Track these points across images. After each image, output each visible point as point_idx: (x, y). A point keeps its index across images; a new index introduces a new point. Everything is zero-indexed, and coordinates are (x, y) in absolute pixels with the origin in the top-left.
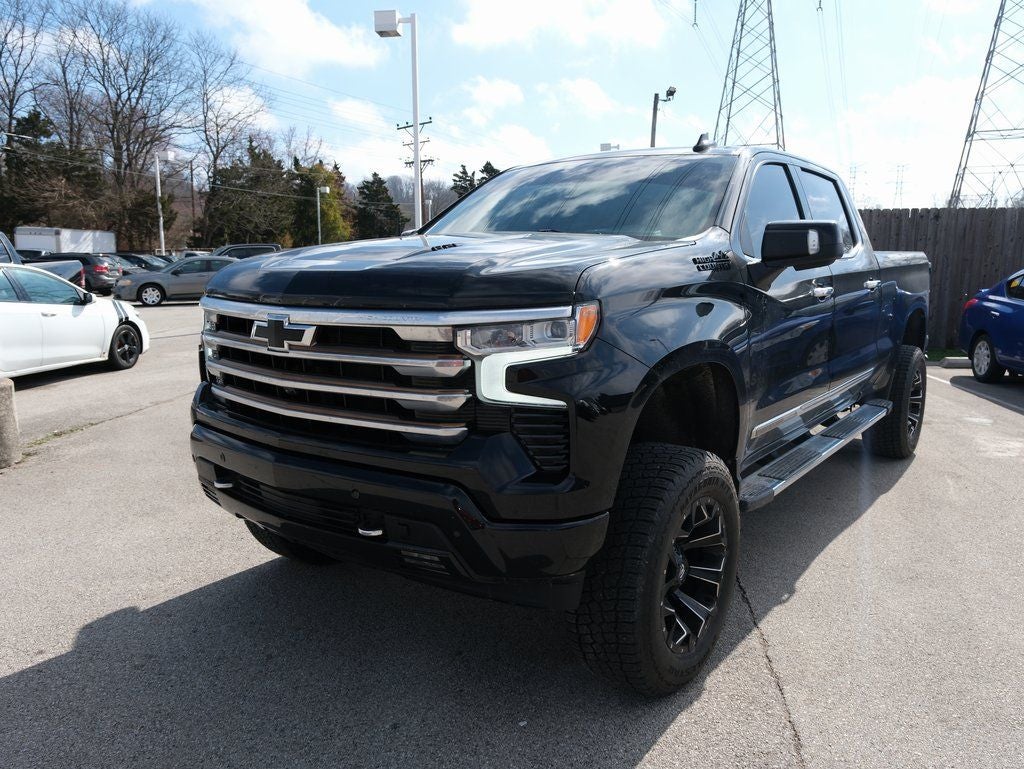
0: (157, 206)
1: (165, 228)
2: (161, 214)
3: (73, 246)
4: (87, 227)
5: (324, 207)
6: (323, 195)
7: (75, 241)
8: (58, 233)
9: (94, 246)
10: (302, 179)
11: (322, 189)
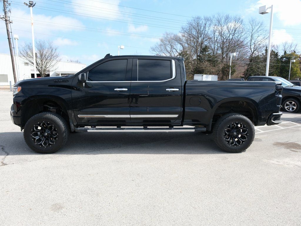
0: (229, 68)
1: (231, 74)
2: (230, 70)
3: (206, 79)
4: (210, 74)
5: (293, 67)
6: (293, 63)
7: (207, 78)
8: (202, 76)
9: (212, 79)
10: (286, 58)
11: (293, 61)
